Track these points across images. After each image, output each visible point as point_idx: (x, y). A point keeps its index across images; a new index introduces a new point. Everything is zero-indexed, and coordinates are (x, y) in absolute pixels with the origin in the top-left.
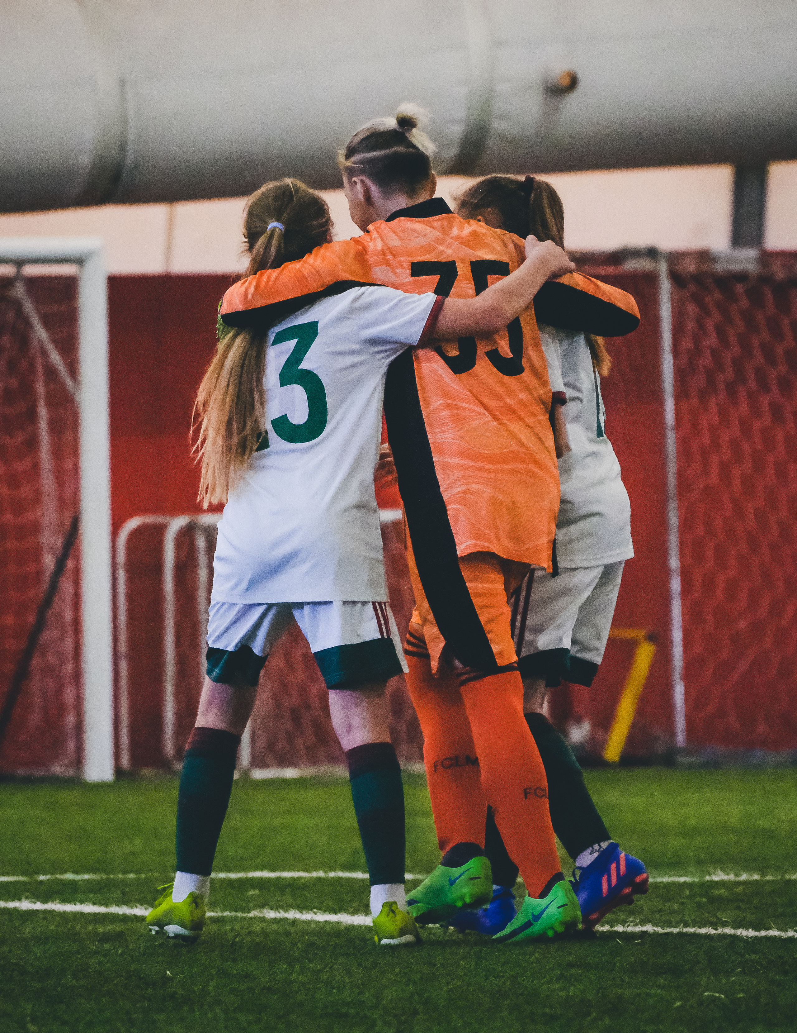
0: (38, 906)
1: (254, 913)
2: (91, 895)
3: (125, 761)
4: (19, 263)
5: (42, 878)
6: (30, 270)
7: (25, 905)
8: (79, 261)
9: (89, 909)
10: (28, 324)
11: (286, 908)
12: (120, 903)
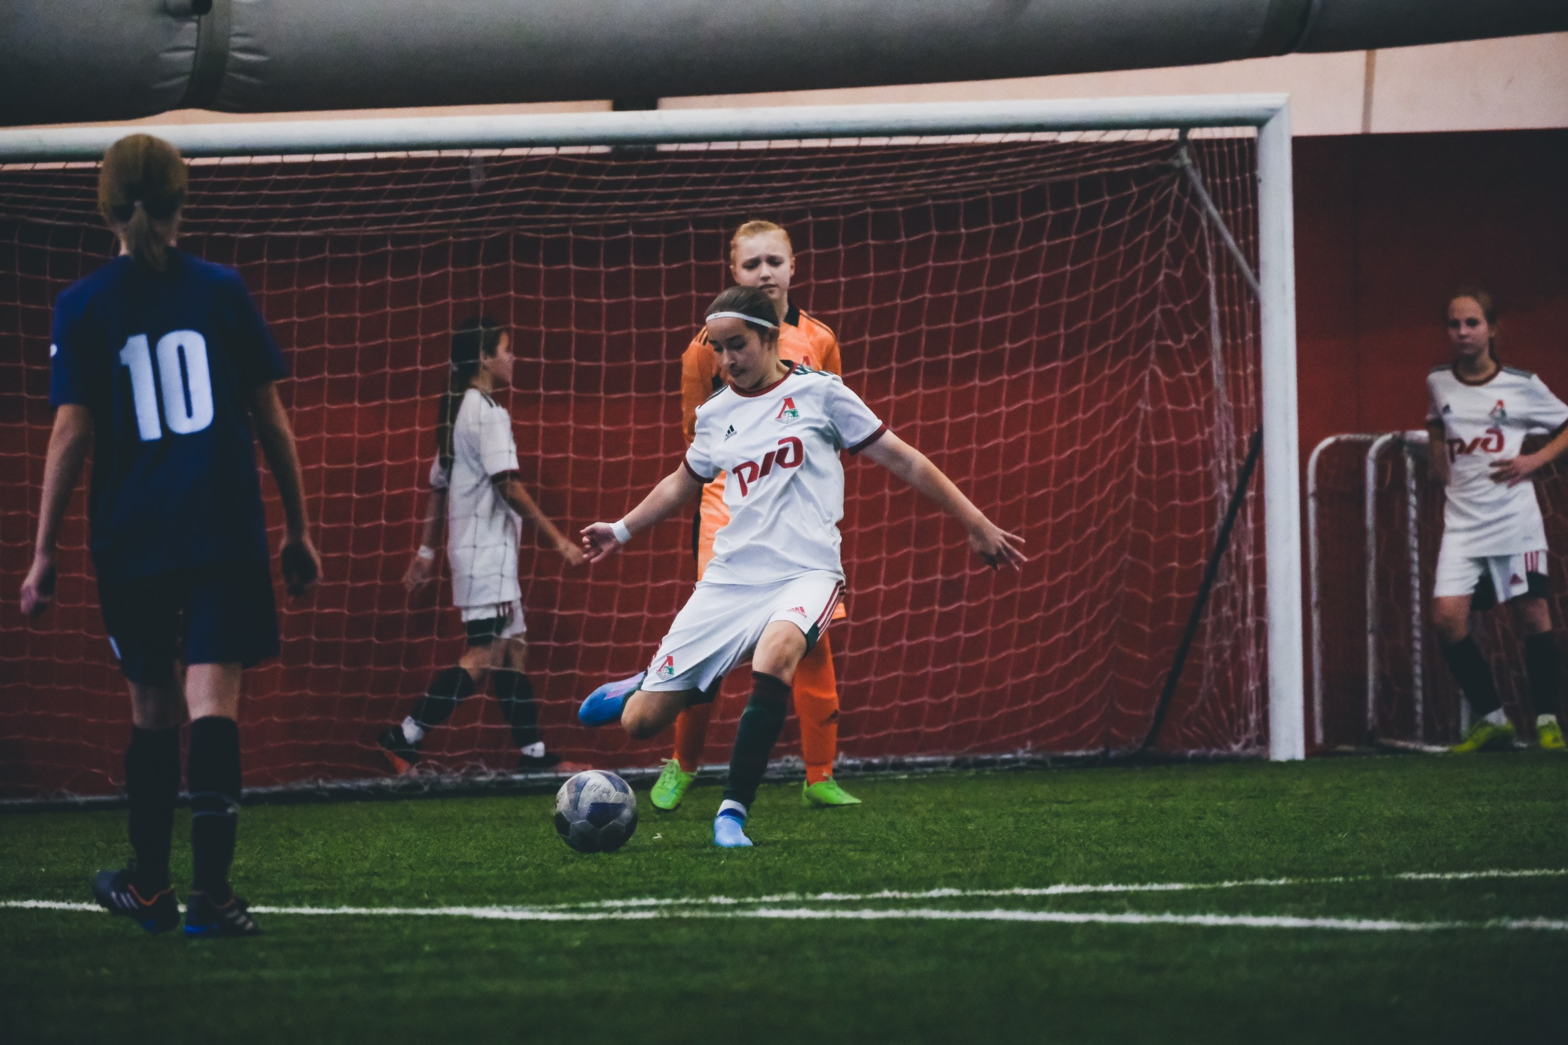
0: (1225, 920)
1: (1490, 923)
2: (1290, 906)
3: (1319, 737)
4: (1184, 125)
5: (1227, 884)
6: (1195, 134)
7: (1210, 920)
8: (1259, 123)
9: (1289, 922)
10: (1196, 199)
11: (1532, 915)
12: (1326, 914)
